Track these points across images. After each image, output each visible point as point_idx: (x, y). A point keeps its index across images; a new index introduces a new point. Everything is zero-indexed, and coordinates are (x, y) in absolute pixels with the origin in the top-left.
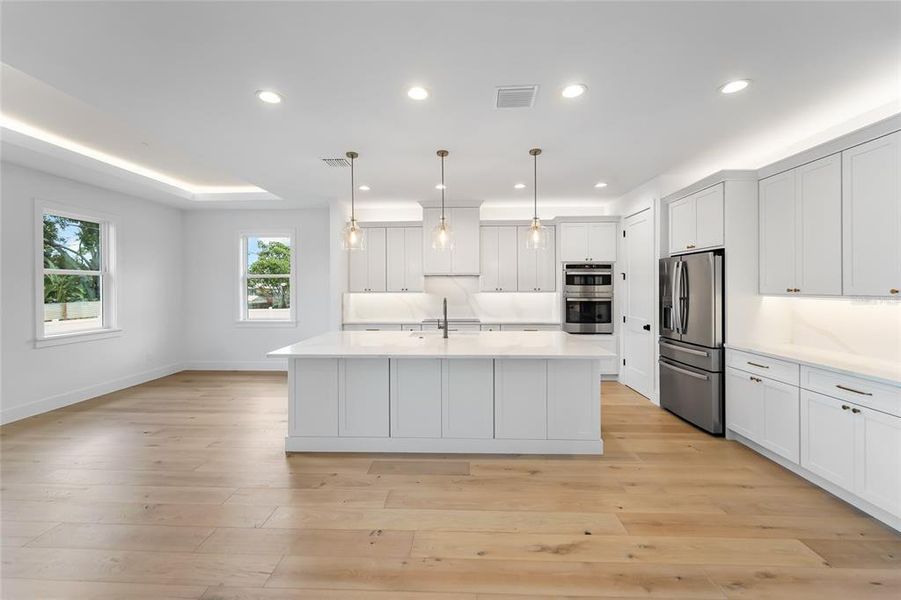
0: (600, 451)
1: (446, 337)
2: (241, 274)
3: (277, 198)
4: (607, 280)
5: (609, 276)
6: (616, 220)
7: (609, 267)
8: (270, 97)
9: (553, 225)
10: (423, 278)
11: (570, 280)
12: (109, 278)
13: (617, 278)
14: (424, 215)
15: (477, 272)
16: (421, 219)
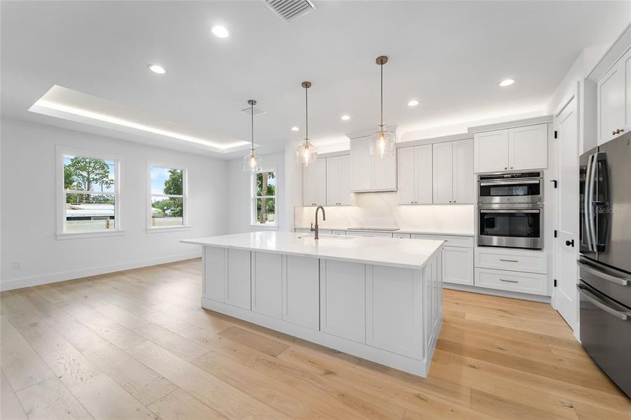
0: (424, 375)
1: (317, 238)
2: (252, 196)
3: (259, 146)
4: (534, 190)
5: (537, 185)
6: (548, 120)
7: (536, 174)
8: (157, 69)
9: (468, 138)
10: (353, 195)
11: (485, 191)
12: (186, 199)
13: (547, 187)
14: (352, 144)
15: (393, 187)
16: (349, 149)
